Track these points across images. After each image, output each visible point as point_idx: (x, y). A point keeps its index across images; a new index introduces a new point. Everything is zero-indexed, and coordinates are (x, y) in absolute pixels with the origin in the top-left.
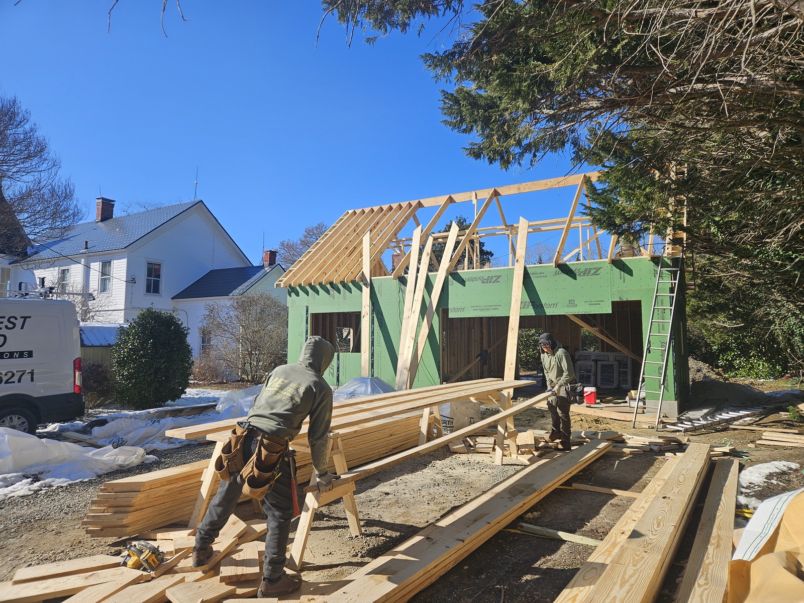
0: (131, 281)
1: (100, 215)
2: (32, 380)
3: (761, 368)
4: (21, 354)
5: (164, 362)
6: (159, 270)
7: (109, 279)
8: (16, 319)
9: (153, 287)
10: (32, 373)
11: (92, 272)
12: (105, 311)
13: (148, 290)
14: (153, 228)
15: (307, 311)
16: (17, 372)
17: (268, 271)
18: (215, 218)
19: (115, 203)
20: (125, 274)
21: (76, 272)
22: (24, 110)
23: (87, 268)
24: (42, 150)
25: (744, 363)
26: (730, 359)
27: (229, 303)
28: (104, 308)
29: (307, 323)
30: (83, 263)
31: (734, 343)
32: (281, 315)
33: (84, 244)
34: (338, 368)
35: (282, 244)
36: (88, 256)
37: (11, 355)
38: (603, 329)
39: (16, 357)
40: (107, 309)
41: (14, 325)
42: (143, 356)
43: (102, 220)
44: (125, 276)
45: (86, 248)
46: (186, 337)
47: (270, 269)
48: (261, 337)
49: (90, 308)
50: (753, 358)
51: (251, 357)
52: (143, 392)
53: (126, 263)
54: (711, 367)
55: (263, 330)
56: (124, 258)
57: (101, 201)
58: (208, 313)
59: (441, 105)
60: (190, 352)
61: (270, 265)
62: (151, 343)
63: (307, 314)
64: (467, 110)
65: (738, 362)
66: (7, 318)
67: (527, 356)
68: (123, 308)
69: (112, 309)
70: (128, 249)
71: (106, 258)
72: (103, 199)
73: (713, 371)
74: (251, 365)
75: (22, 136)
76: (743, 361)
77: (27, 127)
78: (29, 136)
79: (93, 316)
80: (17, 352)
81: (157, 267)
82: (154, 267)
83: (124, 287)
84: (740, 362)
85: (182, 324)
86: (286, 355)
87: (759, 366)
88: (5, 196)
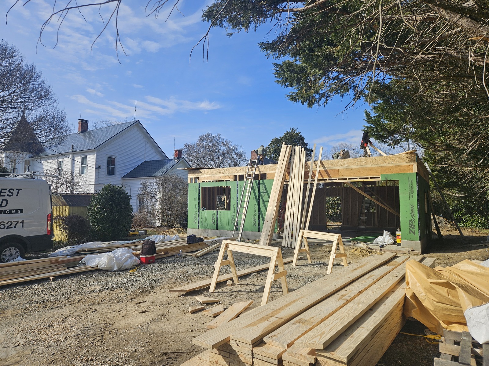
0: (98, 168)
1: (80, 129)
2: (23, 227)
3: (480, 222)
4: (16, 212)
5: (117, 215)
6: (114, 161)
7: (86, 166)
8: (13, 190)
9: (111, 171)
10: (23, 222)
11: (76, 162)
12: (84, 185)
13: (108, 173)
14: (111, 137)
15: (199, 186)
16: (14, 222)
17: (177, 162)
18: (146, 131)
19: (89, 122)
20: (95, 164)
21: (67, 162)
22: (38, 71)
23: (73, 160)
24: (48, 94)
25: (469, 218)
26: (460, 216)
27: (154, 181)
28: (83, 184)
29: (199, 193)
30: (71, 157)
31: (463, 206)
32: (185, 188)
33: (72, 146)
34: (217, 219)
35: (186, 145)
36: (74, 153)
37: (11, 212)
38: (378, 197)
39: (13, 213)
40: (84, 184)
41: (13, 194)
42: (105, 212)
43: (81, 132)
44: (95, 165)
45: (73, 149)
46: (130, 200)
47: (178, 161)
48: (172, 201)
49: (76, 183)
50: (475, 215)
51: (167, 213)
52: (105, 232)
53: (95, 157)
54: (447, 221)
55: (174, 197)
56: (94, 154)
57: (81, 121)
58: (142, 187)
59: (274, 71)
60: (132, 210)
61: (178, 158)
62: (110, 204)
63: (199, 187)
64: (288, 74)
65: (465, 217)
66: (8, 190)
67: (333, 213)
68: (94, 184)
69: (88, 184)
70: (97, 150)
71: (84, 155)
72: (82, 120)
73: (449, 223)
74: (167, 217)
75: (37, 86)
76: (468, 217)
77: (40, 81)
78: (41, 86)
79: (76, 188)
80: (14, 210)
81: (113, 160)
82: (111, 159)
83: (95, 171)
84: (467, 218)
85: (127, 193)
86: (187, 212)
87: (478, 220)
88: (27, 120)
